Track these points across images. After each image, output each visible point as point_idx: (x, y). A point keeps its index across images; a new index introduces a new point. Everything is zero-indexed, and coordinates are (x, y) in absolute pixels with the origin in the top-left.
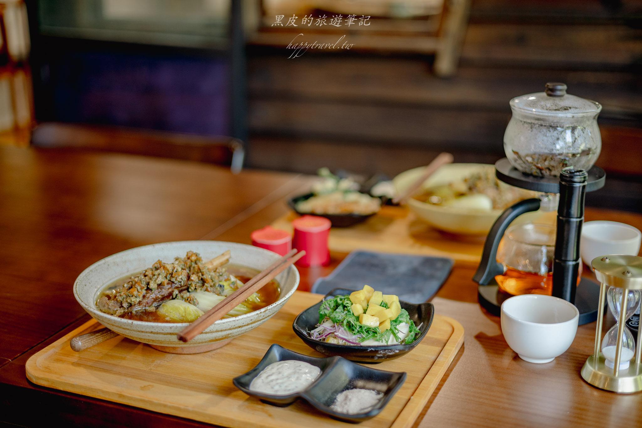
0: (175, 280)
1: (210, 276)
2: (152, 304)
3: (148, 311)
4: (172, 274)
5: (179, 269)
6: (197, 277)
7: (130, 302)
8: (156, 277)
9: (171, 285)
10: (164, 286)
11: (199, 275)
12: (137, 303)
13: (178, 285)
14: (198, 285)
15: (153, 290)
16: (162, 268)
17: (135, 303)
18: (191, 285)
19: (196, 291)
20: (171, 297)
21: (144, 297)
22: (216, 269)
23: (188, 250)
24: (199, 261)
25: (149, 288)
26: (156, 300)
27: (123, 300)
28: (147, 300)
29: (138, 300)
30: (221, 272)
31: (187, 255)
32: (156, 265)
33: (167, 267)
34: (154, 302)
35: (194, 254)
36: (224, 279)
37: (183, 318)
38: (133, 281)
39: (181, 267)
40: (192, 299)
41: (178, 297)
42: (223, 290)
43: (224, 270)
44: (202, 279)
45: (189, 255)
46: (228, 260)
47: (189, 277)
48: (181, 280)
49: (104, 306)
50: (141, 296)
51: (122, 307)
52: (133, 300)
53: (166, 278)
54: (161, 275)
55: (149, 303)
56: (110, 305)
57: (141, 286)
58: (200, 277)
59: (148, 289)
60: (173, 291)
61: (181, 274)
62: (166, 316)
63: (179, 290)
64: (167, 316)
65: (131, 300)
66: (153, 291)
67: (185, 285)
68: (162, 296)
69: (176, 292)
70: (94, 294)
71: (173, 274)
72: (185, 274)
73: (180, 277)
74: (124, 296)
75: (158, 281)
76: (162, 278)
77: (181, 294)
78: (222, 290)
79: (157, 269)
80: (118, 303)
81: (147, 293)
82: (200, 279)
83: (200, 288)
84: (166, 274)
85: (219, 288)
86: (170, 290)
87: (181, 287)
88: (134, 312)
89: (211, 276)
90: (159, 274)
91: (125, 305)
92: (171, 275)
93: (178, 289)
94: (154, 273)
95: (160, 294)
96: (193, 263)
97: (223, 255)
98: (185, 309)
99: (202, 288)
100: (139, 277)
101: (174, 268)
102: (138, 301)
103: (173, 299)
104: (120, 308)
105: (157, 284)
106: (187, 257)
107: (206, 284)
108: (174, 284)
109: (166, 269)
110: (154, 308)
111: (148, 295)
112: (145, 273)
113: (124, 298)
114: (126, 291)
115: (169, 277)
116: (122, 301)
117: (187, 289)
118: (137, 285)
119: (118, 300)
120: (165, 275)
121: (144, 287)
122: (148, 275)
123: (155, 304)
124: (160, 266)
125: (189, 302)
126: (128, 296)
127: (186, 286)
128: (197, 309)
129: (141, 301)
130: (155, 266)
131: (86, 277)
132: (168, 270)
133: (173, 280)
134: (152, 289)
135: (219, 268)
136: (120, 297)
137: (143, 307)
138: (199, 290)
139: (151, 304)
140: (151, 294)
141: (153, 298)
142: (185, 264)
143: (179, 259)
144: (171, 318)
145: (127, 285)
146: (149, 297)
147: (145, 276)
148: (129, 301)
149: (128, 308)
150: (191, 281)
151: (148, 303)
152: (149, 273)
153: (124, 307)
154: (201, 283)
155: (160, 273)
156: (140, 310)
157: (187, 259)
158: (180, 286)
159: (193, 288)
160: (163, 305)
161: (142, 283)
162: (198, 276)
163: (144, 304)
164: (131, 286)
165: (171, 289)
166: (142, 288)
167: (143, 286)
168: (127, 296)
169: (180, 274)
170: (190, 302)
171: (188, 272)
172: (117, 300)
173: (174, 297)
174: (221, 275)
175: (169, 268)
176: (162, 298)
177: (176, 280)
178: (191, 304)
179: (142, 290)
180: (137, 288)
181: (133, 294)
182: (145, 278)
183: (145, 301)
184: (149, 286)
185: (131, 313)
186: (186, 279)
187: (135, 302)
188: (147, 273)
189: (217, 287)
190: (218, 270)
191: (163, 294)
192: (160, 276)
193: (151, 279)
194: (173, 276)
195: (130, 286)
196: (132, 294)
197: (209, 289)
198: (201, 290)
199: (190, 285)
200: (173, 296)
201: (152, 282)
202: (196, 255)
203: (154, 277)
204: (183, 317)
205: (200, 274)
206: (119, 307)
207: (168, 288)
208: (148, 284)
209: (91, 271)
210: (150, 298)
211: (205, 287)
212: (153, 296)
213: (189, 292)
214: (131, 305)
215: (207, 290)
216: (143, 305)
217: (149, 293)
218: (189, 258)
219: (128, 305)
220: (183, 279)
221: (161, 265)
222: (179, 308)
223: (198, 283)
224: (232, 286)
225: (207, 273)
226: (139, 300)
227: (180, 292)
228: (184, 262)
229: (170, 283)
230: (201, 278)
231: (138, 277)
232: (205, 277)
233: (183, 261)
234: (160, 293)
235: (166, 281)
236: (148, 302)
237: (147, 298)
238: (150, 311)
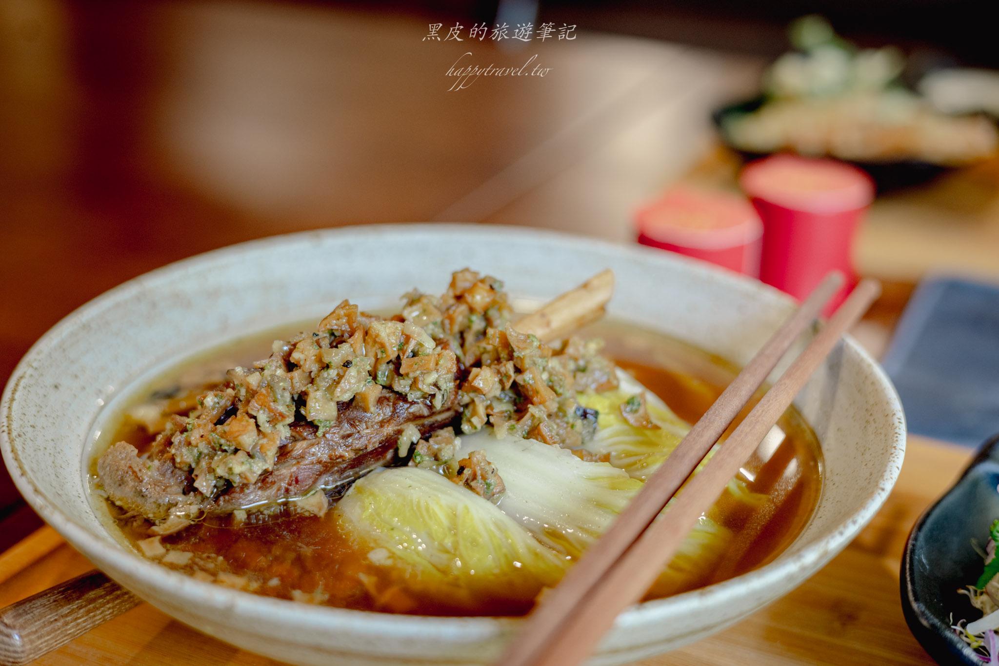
0: (408, 389)
1: (545, 376)
2: (315, 482)
3: (299, 511)
4: (397, 363)
5: (426, 345)
6: (497, 379)
7: (226, 476)
8: (333, 373)
9: (394, 404)
10: (365, 410)
11: (503, 370)
12: (253, 478)
13: (420, 408)
14: (499, 408)
15: (321, 426)
16: (358, 335)
17: (245, 482)
18: (471, 407)
19: (492, 434)
20: (389, 455)
21: (283, 452)
22: (565, 345)
23: (458, 267)
24: (500, 309)
25: (304, 418)
26: (333, 467)
27: (198, 462)
28: (294, 469)
29: (258, 467)
30: (583, 357)
31: (453, 284)
32: (334, 324)
33: (377, 336)
34: (320, 474)
35: (482, 281)
36: (593, 386)
37: (445, 557)
38: (242, 385)
39: (430, 332)
40: (479, 473)
41: (418, 459)
42: (594, 431)
43: (593, 347)
44: (515, 385)
45: (462, 285)
46: (602, 309)
47: (462, 377)
48: (432, 390)
49: (122, 483)
50: (272, 453)
51: (196, 490)
52: (238, 469)
53: (375, 378)
54: (356, 365)
55: (305, 480)
56: (146, 479)
57: (271, 410)
58: (509, 377)
59: (301, 422)
60: (400, 432)
61: (437, 364)
62: (372, 545)
63: (423, 425)
64: (378, 544)
65: (230, 469)
66: (320, 433)
67: (446, 406)
68: (357, 451)
69: (411, 434)
70: (87, 419)
71: (405, 362)
72: (449, 365)
73: (432, 378)
74: (203, 448)
75: (344, 392)
76: (359, 381)
77: (431, 440)
78: (591, 430)
79: (337, 341)
80: (179, 472)
81: (295, 439)
82: (508, 385)
83: (507, 424)
84: (373, 360)
85: (579, 423)
86: (389, 430)
87: (432, 414)
88: (240, 516)
89: (551, 374)
90: (347, 364)
91: (205, 484)
92: (391, 366)
93: (420, 422)
94: (326, 360)
95: (347, 446)
96: (474, 318)
97: (585, 286)
98: (454, 517)
99: (513, 422)
100: (266, 372)
101: (408, 338)
102: (259, 472)
103: (399, 462)
104: (185, 493)
105: (338, 403)
106: (451, 294)
107: (532, 409)
108: (406, 406)
109: (375, 342)
110: (324, 500)
111: (299, 447)
112: (290, 353)
113: (201, 453)
114: (211, 426)
115: (384, 372)
116: (193, 465)
117: (455, 423)
118: (254, 404)
119: (178, 460)
120: (369, 368)
121: (283, 416)
122: (302, 363)
123: (330, 482)
124: (351, 327)
125: (467, 484)
126: (217, 449)
127: (449, 409)
128: (500, 515)
129: (271, 473)
130: (328, 327)
131: (64, 350)
132: (383, 347)
133: (402, 386)
134: (316, 423)
135: (575, 340)
136: (184, 450)
137: (277, 497)
138: (502, 430)
139: (310, 482)
140: (312, 445)
141: (320, 462)
142: (447, 322)
143: (425, 301)
144: (392, 556)
145: (216, 400)
146: (302, 457)
147: (290, 366)
148: (220, 471)
149: (216, 499)
150: (472, 395)
151: (297, 481)
152: (305, 355)
153: (201, 493)
154: (508, 402)
155: (350, 358)
156: (264, 505)
157: (452, 301)
158: (426, 412)
159: (478, 421)
160: (360, 491)
161: (274, 396)
162: (499, 372)
163: (284, 485)
164: (233, 404)
165: (393, 423)
166: (274, 420)
167: (281, 408)
168: (214, 449)
169: (432, 365)
170: (473, 484)
171: (459, 352)
172: (173, 460)
173: (403, 452)
174: (583, 370)
175: (388, 336)
176: (354, 460)
177: (414, 385)
178: (478, 493)
179: (274, 426)
180: (255, 418)
181: (239, 444)
182: (289, 375)
183: (286, 471)
184: (303, 412)
185: (228, 517)
186: (452, 385)
187: (246, 478)
188: (296, 356)
189: (571, 420)
190: (570, 350)
191: (358, 444)
192: (352, 372)
193: (312, 381)
194: (402, 371)
195: (229, 403)
196: (234, 443)
197: (544, 429)
198: (512, 428)
199: (466, 406)
200: (396, 450)
201: (319, 394)
202: (492, 288)
203: (325, 374)
204: (447, 552)
205: (509, 367)
206: (180, 490)
207: (381, 418)
208: (300, 400)
209: (86, 327)
210: (309, 459)
211: (526, 421)
212: (321, 452)
213: (459, 432)
214: (227, 488)
215: (533, 433)
216: (279, 490)
217: (305, 439)
218: (459, 298)
219: (215, 486)
220: (443, 387)
221: (355, 325)
222: (428, 510)
223: (499, 399)
224: (631, 418)
225: (535, 364)
226: (264, 468)
227: (427, 434)
228: (442, 313)
229: (388, 399)
230: (511, 381)
231: (262, 369)
232: (527, 378)
233: (436, 307)
234: (350, 440)
235: (373, 392)
236: (299, 478)
237: (294, 462)
238: (307, 514)
